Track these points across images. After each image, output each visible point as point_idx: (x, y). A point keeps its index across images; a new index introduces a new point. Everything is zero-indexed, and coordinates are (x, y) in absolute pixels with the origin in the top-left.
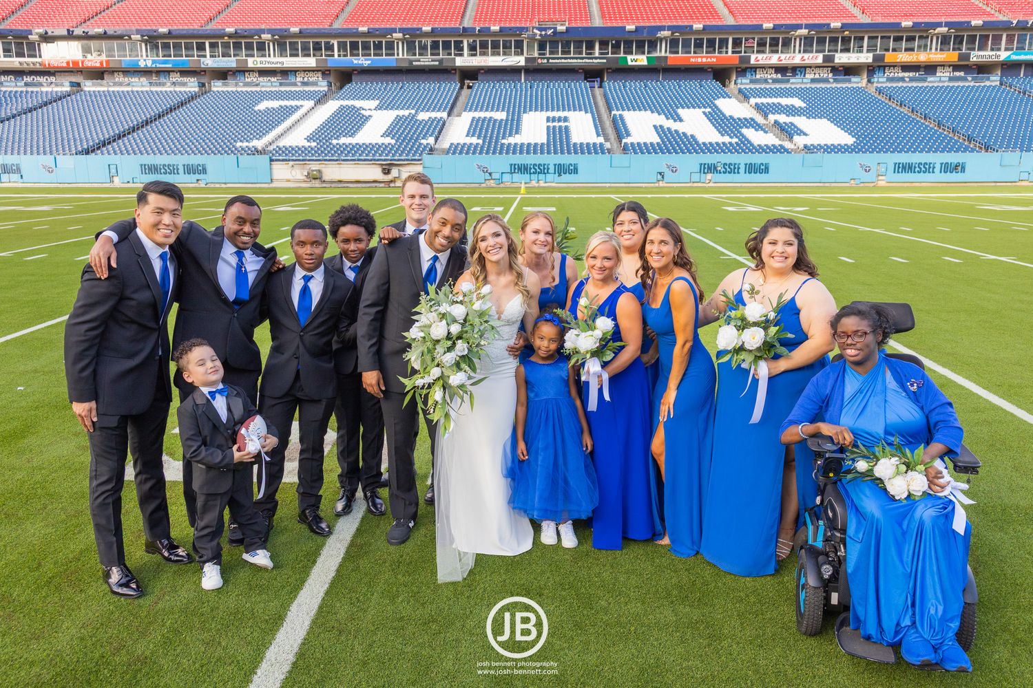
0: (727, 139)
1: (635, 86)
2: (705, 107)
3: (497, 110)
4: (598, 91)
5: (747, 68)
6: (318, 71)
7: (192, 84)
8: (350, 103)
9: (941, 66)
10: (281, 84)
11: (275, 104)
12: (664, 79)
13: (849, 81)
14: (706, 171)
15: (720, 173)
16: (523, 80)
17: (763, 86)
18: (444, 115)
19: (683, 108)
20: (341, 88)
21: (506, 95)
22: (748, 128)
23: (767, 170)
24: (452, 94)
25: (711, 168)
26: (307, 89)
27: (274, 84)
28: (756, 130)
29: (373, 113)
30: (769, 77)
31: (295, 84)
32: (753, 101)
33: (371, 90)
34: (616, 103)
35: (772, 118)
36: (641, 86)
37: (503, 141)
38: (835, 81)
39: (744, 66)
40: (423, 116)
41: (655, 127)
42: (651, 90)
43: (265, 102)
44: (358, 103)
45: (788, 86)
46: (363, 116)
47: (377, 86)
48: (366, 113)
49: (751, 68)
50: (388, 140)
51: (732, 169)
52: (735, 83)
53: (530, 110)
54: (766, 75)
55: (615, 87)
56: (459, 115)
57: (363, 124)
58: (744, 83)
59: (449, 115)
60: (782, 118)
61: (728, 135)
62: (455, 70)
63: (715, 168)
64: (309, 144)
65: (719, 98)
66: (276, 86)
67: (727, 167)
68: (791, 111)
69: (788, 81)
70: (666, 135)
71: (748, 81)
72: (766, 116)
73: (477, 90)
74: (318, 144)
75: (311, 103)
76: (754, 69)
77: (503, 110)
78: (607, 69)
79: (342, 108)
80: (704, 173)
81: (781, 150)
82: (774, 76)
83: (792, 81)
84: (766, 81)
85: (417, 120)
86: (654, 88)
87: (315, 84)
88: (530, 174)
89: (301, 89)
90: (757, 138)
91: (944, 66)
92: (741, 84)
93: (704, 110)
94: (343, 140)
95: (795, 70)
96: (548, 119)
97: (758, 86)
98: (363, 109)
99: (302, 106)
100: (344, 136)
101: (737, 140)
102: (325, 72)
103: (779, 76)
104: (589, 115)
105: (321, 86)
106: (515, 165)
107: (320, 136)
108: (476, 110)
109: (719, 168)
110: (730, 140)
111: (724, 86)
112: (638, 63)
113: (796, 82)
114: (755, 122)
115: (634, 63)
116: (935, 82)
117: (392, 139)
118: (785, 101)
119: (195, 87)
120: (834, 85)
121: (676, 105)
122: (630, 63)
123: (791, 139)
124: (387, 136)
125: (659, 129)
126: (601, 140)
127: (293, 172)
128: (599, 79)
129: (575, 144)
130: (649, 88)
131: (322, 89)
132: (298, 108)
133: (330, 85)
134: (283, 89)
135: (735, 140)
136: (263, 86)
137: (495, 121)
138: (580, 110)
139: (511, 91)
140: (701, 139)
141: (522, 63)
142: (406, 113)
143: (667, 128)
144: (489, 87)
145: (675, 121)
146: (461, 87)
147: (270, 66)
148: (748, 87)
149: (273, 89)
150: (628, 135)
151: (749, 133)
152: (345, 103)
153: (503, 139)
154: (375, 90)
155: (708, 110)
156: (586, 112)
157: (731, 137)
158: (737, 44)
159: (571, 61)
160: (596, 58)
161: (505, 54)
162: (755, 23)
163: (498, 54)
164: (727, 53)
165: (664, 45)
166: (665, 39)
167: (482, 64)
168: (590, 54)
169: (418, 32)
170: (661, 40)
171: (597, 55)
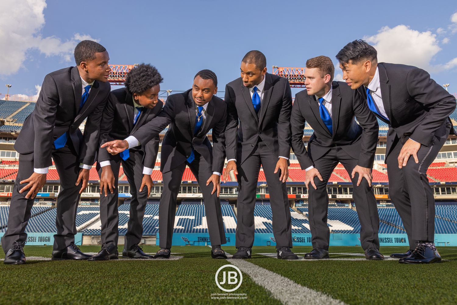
0: (296, 228)
3: (191, 215)
7: (49, 204)
8: (123, 212)
9: (381, 200)
10: (91, 204)
11: (87, 212)
12: (264, 204)
13: (344, 206)
15: (296, 242)
16: (201, 204)
21: (194, 210)
22: (305, 223)
27: (88, 204)
32: (304, 213)
38: (338, 205)
39: (298, 199)
40: (156, 217)
41: (263, 222)
42: (259, 208)
43: (83, 211)
44: (126, 212)
49: (301, 200)
51: (301, 240)
52: (295, 206)
61: (297, 226)
66: (88, 205)
67: (299, 239)
70: (268, 226)
71: (301, 205)
76: (303, 200)
77: (193, 215)
85: (153, 219)
88: (208, 242)
91: (382, 200)
92: (298, 206)
94: (121, 227)
97: (305, 208)
104: (233, 218)
106: (200, 237)
108: (181, 215)
109: (295, 240)
110: (298, 228)
116: (380, 207)
119: (50, 205)
120: (338, 207)
125: (265, 223)
129: (228, 229)
134: (91, 206)
135: (300, 228)
136: (82, 205)
137: (190, 220)
138: (228, 216)
139: (197, 208)
142: (149, 216)
143: (269, 223)
144: (186, 206)
147: (87, 196)
148: (301, 208)
149: (87, 206)
151: (306, 225)
153: (194, 227)
156: (231, 216)
158: (294, 190)
159: (223, 196)
160: (234, 195)
161: (194, 193)
162: (301, 181)
163: (191, 193)
164: (290, 193)
165: (263, 190)
166: (264, 187)
167: (184, 196)
168: (231, 193)
169: (156, 183)
170: (262, 188)
171: (234, 193)
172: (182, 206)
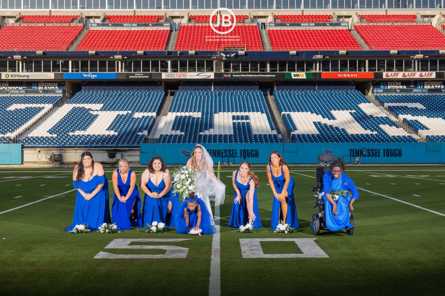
0: (369, 132)
1: (297, 93)
2: (351, 110)
3: (195, 111)
4: (270, 98)
5: (380, 81)
6: (55, 82)
8: (81, 105)
10: (26, 92)
12: (320, 89)
14: (355, 154)
15: (365, 156)
16: (213, 90)
17: (393, 94)
18: (154, 114)
19: (335, 110)
20: (72, 95)
21: (200, 100)
22: (384, 124)
23: (400, 154)
24: (159, 99)
25: (358, 153)
26: (47, 95)
27: (21, 91)
28: (390, 125)
29: (99, 113)
30: (397, 88)
31: (37, 92)
32: (386, 105)
33: (96, 96)
34: (284, 107)
35: (402, 117)
36: (302, 94)
37: (201, 133)
39: (378, 80)
40: (138, 115)
41: (314, 123)
42: (310, 97)
43: (15, 104)
44: (87, 106)
45: (412, 94)
46: (92, 115)
47: (101, 92)
48: (95, 113)
49: (384, 81)
50: (112, 133)
51: (374, 153)
52: (373, 92)
53: (220, 111)
54: (395, 87)
55: (282, 95)
56: (165, 114)
57: (92, 121)
58: (380, 91)
59: (158, 114)
60: (409, 117)
61: (369, 129)
62: (161, 82)
63: (362, 152)
64: (51, 135)
65: (361, 102)
66: (22, 93)
67: (370, 152)
68: (415, 112)
69: (411, 91)
70: (323, 129)
71: (382, 91)
72: (397, 116)
73: (178, 96)
74: (58, 135)
75: (51, 106)
76: (387, 82)
77: (199, 111)
78: (276, 82)
79: (74, 109)
80: (353, 156)
81: (409, 140)
82: (401, 87)
83: (415, 90)
84: (395, 91)
85: (133, 118)
86: (312, 96)
87: (53, 91)
88: (222, 157)
89: (42, 95)
90: (392, 131)
92: (377, 93)
93: (350, 111)
94: (77, 133)
95: (417, 83)
96: (234, 118)
97: (389, 95)
98: (91, 110)
99: (43, 108)
100: (78, 130)
101: (376, 133)
102: (60, 83)
103: (405, 87)
104: (265, 115)
105: (57, 93)
106: (211, 150)
107: (59, 130)
108: (178, 111)
109: (365, 153)
110: (371, 133)
111: (365, 95)
112: (299, 77)
113: (417, 91)
114: (390, 120)
115: (296, 78)
117: (115, 132)
118: (410, 105)
121: (329, 108)
122: (293, 77)
123: (417, 133)
124: (111, 130)
125: (317, 125)
126: (275, 132)
127: (40, 157)
128: (270, 89)
129: (255, 135)
130: (309, 96)
131: (58, 95)
132: (40, 109)
133: (64, 92)
134: (28, 95)
136: (12, 93)
137: (194, 118)
138: (258, 111)
139: (204, 98)
140: (350, 132)
141: (212, 77)
142: (125, 113)
143: (324, 124)
144: (187, 94)
145: (329, 119)
146: (166, 94)
147: (18, 78)
148: (382, 95)
149: (20, 96)
150: (295, 129)
151: (386, 128)
152: (77, 105)
153: (200, 131)
154: (100, 96)
155: (354, 111)
156: (262, 113)
157: (372, 131)
158: (372, 64)
159: (249, 76)
160: (268, 74)
161: (199, 70)
162: (384, 49)
163: (194, 71)
164: (365, 70)
165: (318, 65)
166: (319, 61)
167: (182, 77)
168: (263, 71)
169: (134, 55)
170: (316, 61)
171: (268, 71)
172: (179, 94)
